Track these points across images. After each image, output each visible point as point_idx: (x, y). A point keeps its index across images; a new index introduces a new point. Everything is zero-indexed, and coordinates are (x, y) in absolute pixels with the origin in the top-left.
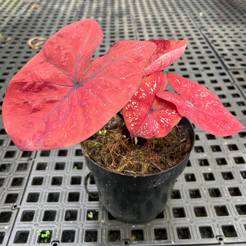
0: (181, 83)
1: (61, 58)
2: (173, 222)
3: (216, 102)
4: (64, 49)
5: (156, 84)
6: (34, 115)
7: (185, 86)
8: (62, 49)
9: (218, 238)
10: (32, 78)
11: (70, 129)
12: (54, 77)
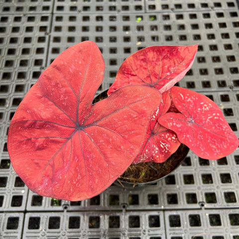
0: (184, 97)
1: (60, 96)
2: (163, 189)
3: (218, 114)
4: (63, 86)
5: (158, 110)
6: (39, 153)
7: (189, 100)
8: (60, 86)
9: (200, 204)
10: (32, 117)
11: (75, 183)
12: (55, 117)
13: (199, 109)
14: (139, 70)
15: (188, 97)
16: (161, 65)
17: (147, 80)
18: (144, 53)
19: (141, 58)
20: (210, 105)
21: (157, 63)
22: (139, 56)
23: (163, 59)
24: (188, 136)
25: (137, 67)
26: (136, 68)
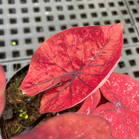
13: (124, 91)
14: (57, 57)
15: (114, 81)
16: (83, 48)
17: (68, 68)
18: (61, 36)
19: (58, 43)
20: (133, 83)
21: (78, 47)
22: (56, 41)
23: (84, 42)
24: (120, 126)
25: (54, 53)
26: (53, 55)
